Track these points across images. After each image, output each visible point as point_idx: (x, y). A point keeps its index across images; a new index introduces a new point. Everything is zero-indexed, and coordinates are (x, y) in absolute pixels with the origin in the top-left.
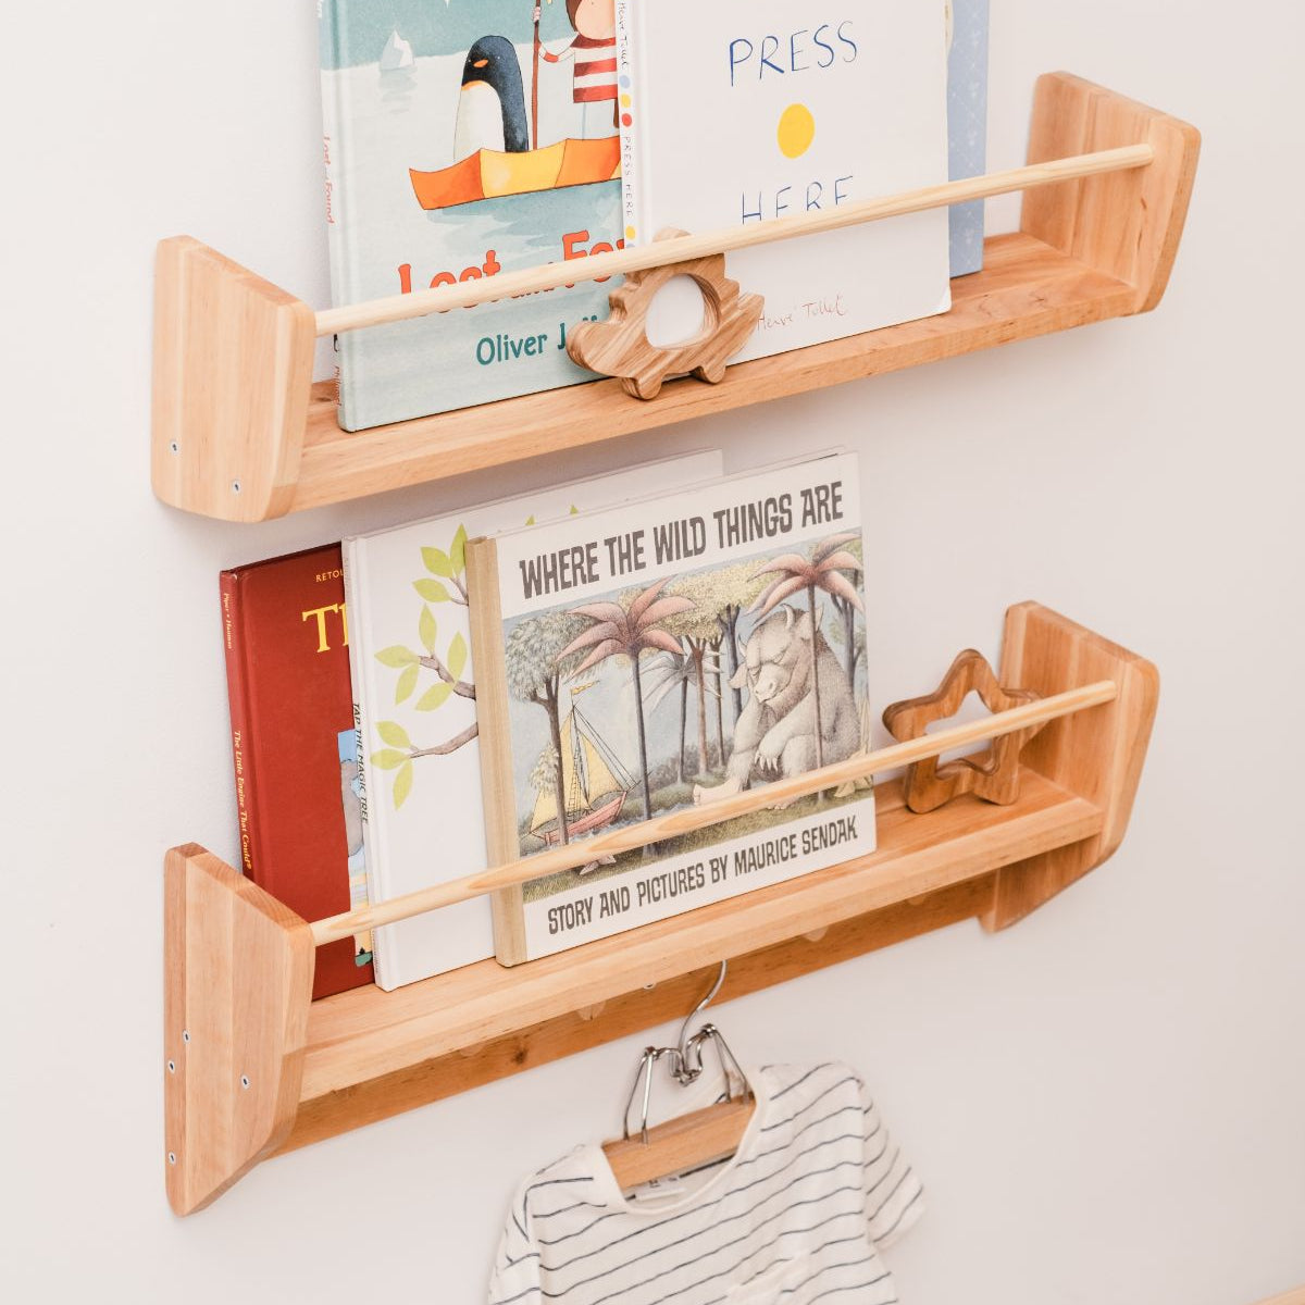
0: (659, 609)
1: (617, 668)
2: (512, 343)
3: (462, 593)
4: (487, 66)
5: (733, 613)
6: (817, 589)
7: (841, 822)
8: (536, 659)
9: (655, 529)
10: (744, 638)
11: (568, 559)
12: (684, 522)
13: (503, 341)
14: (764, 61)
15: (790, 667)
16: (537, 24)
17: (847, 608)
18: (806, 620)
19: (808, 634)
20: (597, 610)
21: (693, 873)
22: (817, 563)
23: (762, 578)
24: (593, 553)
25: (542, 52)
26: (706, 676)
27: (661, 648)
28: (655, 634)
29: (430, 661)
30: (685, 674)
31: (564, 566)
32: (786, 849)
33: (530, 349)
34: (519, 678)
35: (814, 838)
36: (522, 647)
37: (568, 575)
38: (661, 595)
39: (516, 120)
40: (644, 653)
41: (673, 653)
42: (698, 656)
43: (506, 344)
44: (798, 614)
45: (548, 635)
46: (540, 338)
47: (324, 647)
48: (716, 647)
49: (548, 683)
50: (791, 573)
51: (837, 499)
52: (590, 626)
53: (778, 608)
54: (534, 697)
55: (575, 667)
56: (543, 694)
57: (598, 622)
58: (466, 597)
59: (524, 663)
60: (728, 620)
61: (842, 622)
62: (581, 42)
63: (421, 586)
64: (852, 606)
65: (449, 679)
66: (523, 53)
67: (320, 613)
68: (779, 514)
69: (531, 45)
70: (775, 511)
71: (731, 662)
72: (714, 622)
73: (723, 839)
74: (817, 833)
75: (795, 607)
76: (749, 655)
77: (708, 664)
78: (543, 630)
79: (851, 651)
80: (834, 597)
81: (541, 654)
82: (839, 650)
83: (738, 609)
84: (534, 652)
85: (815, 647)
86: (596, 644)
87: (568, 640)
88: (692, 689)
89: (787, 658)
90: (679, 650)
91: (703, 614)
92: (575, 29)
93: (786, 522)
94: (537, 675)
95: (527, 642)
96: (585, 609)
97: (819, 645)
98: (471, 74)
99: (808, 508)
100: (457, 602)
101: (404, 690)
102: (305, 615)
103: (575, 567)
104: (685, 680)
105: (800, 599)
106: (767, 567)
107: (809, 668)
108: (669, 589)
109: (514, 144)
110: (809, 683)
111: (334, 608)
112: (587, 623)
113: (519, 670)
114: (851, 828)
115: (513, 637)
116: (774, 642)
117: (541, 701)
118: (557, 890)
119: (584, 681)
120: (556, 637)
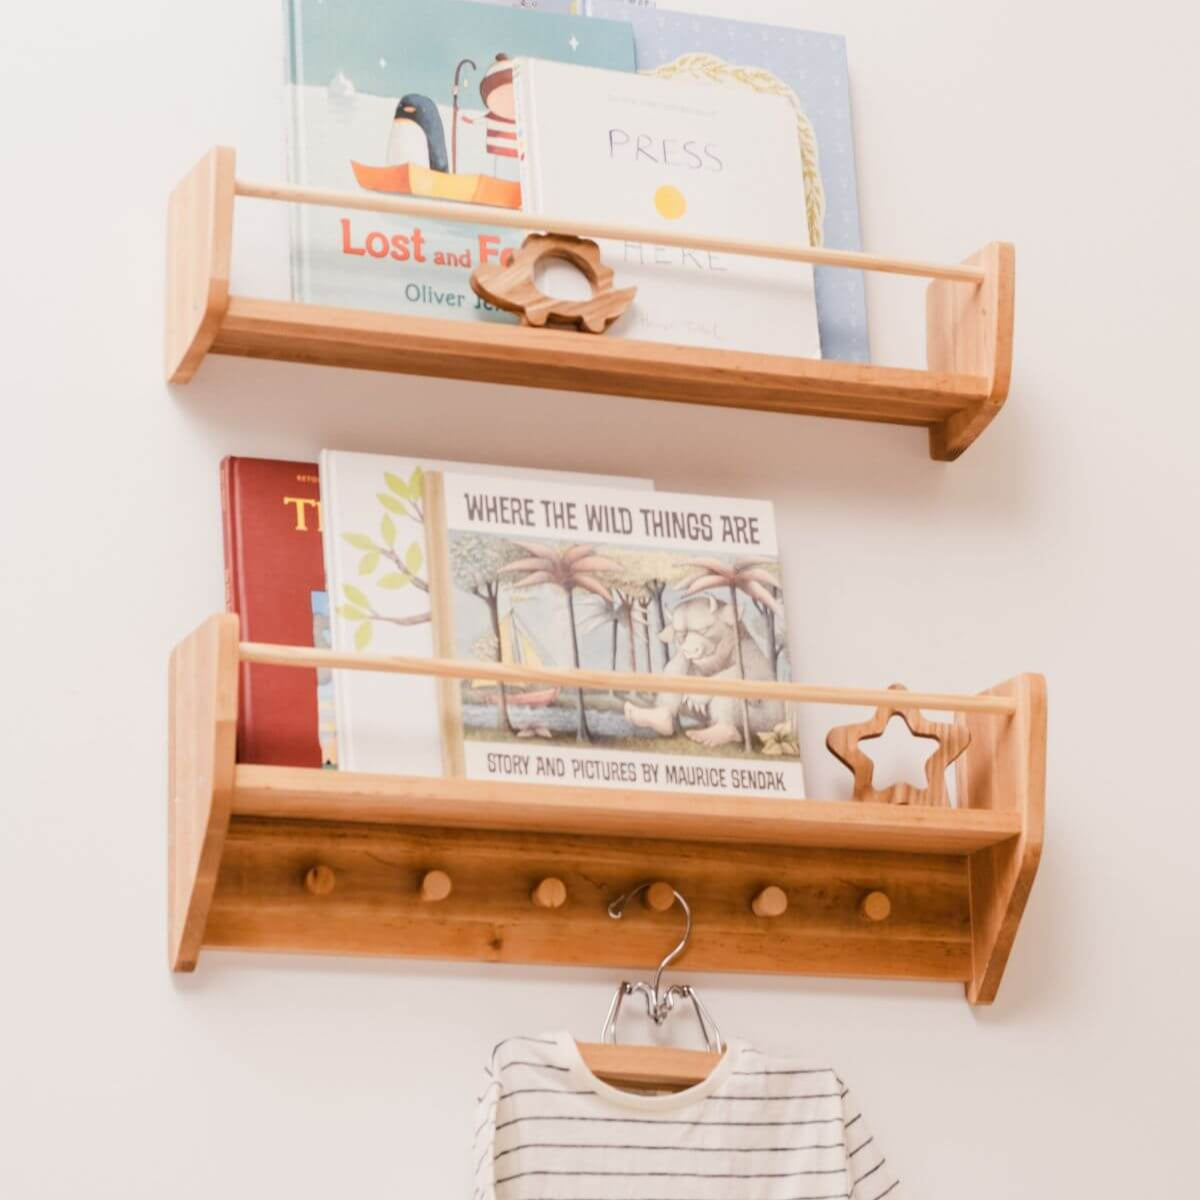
0: (590, 562)
1: (552, 595)
2: (436, 295)
3: (419, 513)
4: (415, 113)
5: (659, 585)
6: (739, 591)
7: (770, 773)
8: (477, 565)
9: (587, 506)
10: (671, 606)
11: (507, 504)
12: (613, 509)
13: (427, 290)
14: (639, 149)
15: (716, 640)
16: (455, 97)
17: (768, 614)
18: (728, 610)
19: (731, 621)
20: (535, 548)
21: (625, 768)
22: (737, 571)
23: (687, 568)
24: (530, 506)
25: (460, 113)
26: (635, 625)
27: (593, 591)
28: (587, 579)
29: (391, 554)
30: (615, 616)
31: (503, 508)
32: (716, 779)
33: (451, 301)
34: (463, 573)
35: (743, 778)
36: (465, 553)
37: (508, 515)
38: (591, 553)
39: (438, 152)
40: (577, 591)
41: (604, 598)
42: (627, 607)
43: (430, 293)
44: (721, 604)
45: (489, 552)
46: (459, 297)
47: (301, 525)
48: (644, 605)
49: (489, 587)
50: (712, 572)
51: (753, 530)
52: (526, 557)
53: (702, 594)
54: (476, 591)
55: (514, 581)
56: (484, 592)
57: (533, 555)
58: (422, 517)
59: (465, 565)
60: (656, 590)
61: (763, 621)
62: (491, 116)
63: (382, 498)
64: (772, 614)
65: (406, 572)
66: (445, 112)
67: (300, 503)
68: (700, 526)
69: (451, 109)
70: (697, 522)
71: (659, 621)
72: (642, 587)
73: (653, 750)
74: (746, 775)
75: (718, 597)
76: (677, 619)
77: (637, 614)
78: (484, 547)
79: (773, 644)
80: (755, 601)
81: (483, 563)
82: (763, 643)
83: (664, 585)
84: (477, 561)
85: (739, 633)
86: (532, 571)
87: (508, 560)
88: (622, 630)
89: (711, 633)
90: (608, 596)
91: (633, 578)
92: (487, 107)
93: (707, 534)
94: (478, 576)
95: (469, 551)
96: (523, 544)
97: (742, 633)
98: (401, 113)
99: (728, 529)
100: (415, 519)
101: (366, 567)
102: (287, 500)
103: (514, 512)
104: (616, 622)
105: (724, 593)
106: (691, 560)
107: (733, 647)
108: (600, 551)
109: (436, 164)
110: (733, 658)
111: (312, 502)
112: (525, 553)
113: (461, 569)
114: (779, 781)
115: (458, 544)
116: (698, 617)
117: (482, 597)
118: (495, 739)
119: (522, 594)
120: (495, 555)
